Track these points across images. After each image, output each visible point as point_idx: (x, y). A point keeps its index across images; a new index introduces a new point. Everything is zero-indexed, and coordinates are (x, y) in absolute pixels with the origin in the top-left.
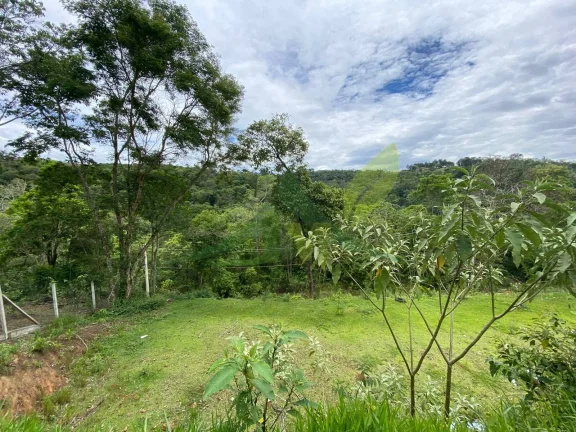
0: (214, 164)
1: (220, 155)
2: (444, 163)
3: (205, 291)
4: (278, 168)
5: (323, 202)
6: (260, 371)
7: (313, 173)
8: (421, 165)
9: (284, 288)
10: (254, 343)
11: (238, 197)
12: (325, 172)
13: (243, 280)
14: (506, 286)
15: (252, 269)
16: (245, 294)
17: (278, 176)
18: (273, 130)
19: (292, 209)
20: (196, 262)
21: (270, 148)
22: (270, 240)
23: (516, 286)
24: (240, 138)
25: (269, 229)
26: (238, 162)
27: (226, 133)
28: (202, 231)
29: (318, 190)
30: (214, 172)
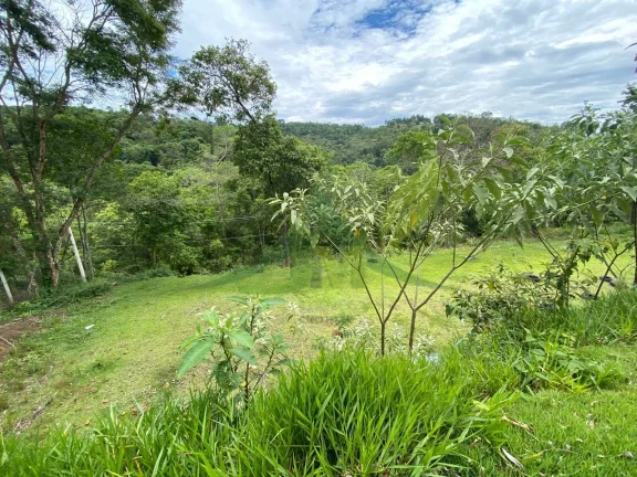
0: (148, 107)
1: (156, 95)
2: (421, 119)
3: (161, 269)
4: (240, 116)
5: (297, 162)
6: (239, 339)
7: (283, 125)
8: (399, 121)
9: (257, 259)
10: (228, 315)
11: (190, 154)
12: (297, 124)
13: (208, 255)
14: (464, 241)
15: (218, 241)
16: (211, 269)
17: (240, 127)
18: (228, 62)
19: (261, 170)
20: (144, 236)
21: (226, 88)
22: (238, 207)
23: (471, 241)
24: (183, 71)
25: (234, 195)
26: (184, 105)
27: (162, 62)
28: (146, 198)
29: (290, 146)
30: (152, 118)
